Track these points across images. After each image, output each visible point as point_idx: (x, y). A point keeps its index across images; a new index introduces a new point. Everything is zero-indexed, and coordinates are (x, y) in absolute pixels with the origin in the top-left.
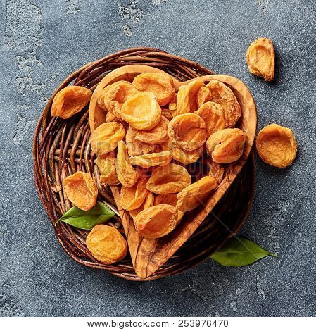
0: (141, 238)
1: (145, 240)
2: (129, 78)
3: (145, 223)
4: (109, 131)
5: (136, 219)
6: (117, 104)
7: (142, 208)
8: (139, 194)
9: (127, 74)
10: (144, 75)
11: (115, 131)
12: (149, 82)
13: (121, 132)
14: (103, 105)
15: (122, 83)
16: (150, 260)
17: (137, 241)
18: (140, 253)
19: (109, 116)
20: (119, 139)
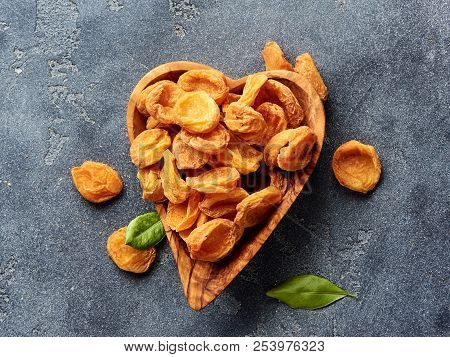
0: (193, 263)
1: (197, 266)
2: (174, 76)
3: (199, 242)
4: (151, 140)
5: (188, 240)
6: (160, 108)
7: (194, 227)
8: (192, 212)
9: (171, 73)
10: (192, 73)
11: (159, 139)
12: (197, 81)
13: (166, 141)
15: (165, 83)
16: (205, 288)
17: (189, 266)
18: (193, 281)
19: (151, 122)
20: (164, 148)
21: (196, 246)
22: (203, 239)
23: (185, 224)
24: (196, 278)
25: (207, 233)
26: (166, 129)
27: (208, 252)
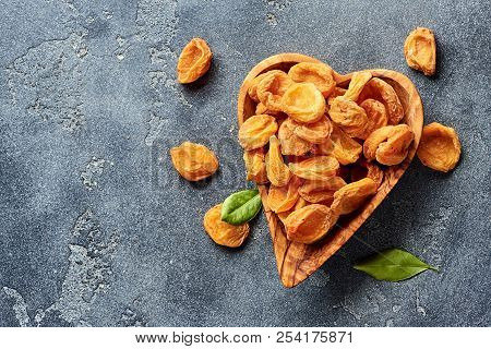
0: (289, 243)
1: (292, 246)
3: (296, 225)
4: (259, 124)
5: (286, 221)
6: (270, 95)
7: (292, 210)
8: (291, 196)
11: (266, 125)
13: (273, 126)
14: (255, 94)
15: (277, 72)
16: (298, 268)
17: (284, 246)
18: (287, 259)
19: (260, 108)
20: (271, 133)
21: (292, 228)
22: (300, 221)
23: (285, 206)
24: (291, 257)
25: (305, 216)
26: (274, 116)
27: (306, 234)
